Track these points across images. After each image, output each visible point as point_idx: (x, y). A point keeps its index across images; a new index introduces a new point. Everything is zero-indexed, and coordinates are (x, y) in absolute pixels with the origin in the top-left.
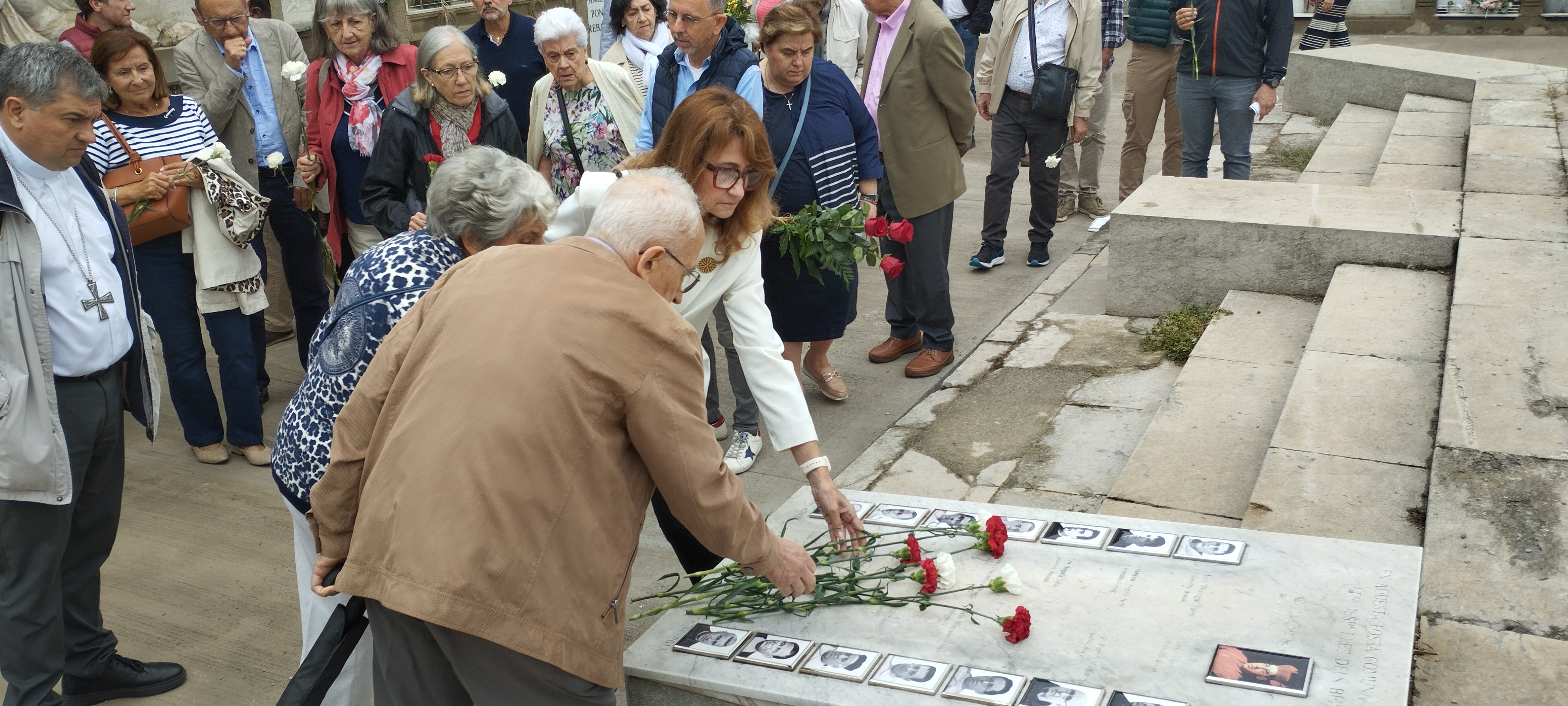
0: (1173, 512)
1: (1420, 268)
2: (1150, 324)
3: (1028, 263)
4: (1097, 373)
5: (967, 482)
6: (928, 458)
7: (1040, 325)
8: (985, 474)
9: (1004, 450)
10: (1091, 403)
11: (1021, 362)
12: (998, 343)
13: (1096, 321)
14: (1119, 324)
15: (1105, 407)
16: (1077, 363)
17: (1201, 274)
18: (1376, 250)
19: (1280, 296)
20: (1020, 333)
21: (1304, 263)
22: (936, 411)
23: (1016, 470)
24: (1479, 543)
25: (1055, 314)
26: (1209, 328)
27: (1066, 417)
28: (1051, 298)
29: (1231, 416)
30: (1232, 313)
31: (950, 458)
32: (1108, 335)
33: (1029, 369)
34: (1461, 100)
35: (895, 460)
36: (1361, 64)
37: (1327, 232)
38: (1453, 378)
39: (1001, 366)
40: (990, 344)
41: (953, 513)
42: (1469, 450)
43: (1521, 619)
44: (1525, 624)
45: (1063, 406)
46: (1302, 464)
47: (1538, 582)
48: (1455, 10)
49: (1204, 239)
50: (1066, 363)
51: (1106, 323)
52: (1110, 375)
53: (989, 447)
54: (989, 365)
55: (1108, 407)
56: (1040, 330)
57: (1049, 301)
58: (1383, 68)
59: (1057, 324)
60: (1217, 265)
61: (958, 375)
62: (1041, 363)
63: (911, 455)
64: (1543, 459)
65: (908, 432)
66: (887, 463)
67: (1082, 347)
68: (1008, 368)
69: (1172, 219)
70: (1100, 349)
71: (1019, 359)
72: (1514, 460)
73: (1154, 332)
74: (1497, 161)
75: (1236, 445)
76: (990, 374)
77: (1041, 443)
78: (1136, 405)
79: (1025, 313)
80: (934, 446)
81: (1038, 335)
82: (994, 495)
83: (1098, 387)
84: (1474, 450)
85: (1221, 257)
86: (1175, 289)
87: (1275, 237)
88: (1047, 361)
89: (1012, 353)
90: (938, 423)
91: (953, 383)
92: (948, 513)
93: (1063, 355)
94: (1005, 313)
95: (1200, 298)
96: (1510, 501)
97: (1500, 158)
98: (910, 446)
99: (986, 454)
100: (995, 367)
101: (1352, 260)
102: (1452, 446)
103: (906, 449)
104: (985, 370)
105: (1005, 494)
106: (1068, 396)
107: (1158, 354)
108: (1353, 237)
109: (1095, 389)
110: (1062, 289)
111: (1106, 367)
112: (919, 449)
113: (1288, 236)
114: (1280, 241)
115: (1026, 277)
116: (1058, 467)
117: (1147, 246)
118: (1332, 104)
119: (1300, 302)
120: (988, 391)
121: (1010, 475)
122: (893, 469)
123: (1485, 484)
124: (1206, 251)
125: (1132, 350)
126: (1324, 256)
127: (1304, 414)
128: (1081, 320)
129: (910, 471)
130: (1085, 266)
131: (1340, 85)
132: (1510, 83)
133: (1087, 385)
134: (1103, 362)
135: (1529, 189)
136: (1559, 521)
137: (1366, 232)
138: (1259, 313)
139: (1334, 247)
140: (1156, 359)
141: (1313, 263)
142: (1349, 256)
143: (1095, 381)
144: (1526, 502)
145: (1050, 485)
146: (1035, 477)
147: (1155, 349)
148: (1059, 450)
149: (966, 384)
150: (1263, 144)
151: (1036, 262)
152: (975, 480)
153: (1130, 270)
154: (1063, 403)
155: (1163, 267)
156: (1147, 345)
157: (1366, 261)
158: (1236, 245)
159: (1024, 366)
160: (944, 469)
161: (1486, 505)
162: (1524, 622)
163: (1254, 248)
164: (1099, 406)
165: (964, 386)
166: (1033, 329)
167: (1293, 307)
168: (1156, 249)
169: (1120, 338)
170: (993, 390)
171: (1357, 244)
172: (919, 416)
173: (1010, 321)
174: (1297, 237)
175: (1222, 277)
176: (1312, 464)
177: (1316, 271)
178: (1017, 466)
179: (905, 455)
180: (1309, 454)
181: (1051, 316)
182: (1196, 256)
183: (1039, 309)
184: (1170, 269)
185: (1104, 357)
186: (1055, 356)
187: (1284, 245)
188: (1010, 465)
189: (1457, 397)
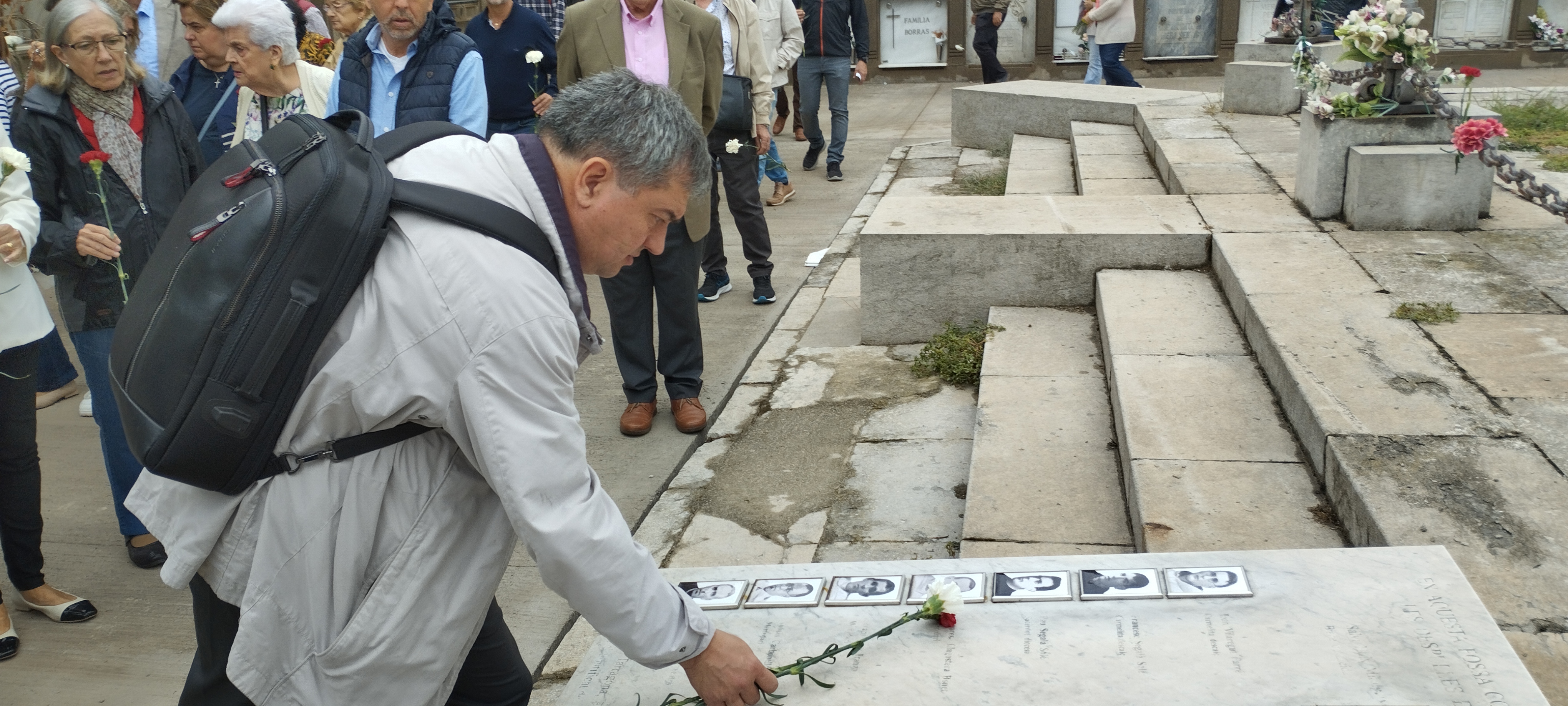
0: (1043, 546)
1: (1177, 268)
2: (915, 351)
3: (755, 300)
4: (879, 405)
5: (778, 542)
6: (723, 520)
7: (795, 362)
8: (796, 530)
9: (807, 500)
10: (885, 438)
11: (789, 402)
12: (755, 384)
13: (854, 353)
14: (879, 352)
15: (901, 440)
16: (850, 397)
17: (960, 293)
18: (1133, 253)
19: (1043, 309)
20: (776, 372)
21: (1063, 272)
22: (712, 465)
23: (829, 521)
24: (1444, 534)
25: (807, 348)
26: (987, 345)
27: (861, 454)
28: (796, 333)
29: (1053, 433)
30: (1004, 329)
31: (748, 517)
32: (871, 365)
33: (801, 408)
34: (1123, 124)
35: (684, 528)
36: (1025, 96)
37: (1084, 238)
38: (1296, 364)
39: (768, 408)
40: (747, 387)
41: (861, 579)
42: (1362, 436)
43: (1549, 616)
44: (1556, 622)
45: (855, 445)
46: (1177, 473)
47: (1534, 570)
48: (1069, 57)
49: (959, 255)
50: (839, 398)
51: (865, 353)
52: (892, 406)
53: (789, 499)
54: (754, 410)
55: (905, 440)
56: (797, 367)
57: (795, 337)
58: (1046, 98)
59: (812, 359)
60: (975, 281)
61: (722, 424)
62: (812, 401)
63: (701, 520)
64: (1440, 436)
65: (688, 493)
66: (675, 532)
67: (850, 380)
68: (777, 410)
69: (926, 235)
70: (870, 380)
71: (782, 399)
72: (1417, 442)
73: (923, 357)
74: (1200, 168)
75: (1073, 463)
76: (759, 419)
77: (846, 488)
78: (934, 435)
79: (775, 348)
80: (725, 506)
81: (797, 372)
82: (816, 554)
83: (884, 420)
84: (1368, 435)
85: (979, 273)
86: (933, 311)
87: (1032, 247)
88: (818, 398)
89: (776, 393)
90: (719, 479)
91: (720, 433)
92: (853, 580)
93: (832, 390)
94: (749, 353)
95: (960, 317)
96: (1442, 485)
97: (1200, 165)
98: (696, 509)
99: (788, 507)
100: (761, 411)
101: (1110, 264)
102: (1344, 433)
103: (693, 513)
104: (751, 415)
105: (826, 550)
106: (855, 432)
107: (933, 380)
108: (1110, 241)
109: (882, 422)
110: (804, 323)
111: (884, 398)
112: (709, 512)
113: (1046, 245)
114: (1038, 250)
115: (756, 316)
116: (877, 511)
117: (901, 267)
118: (1000, 136)
119: (1064, 313)
120: (764, 437)
121: (825, 529)
122: (686, 537)
123: (1405, 470)
124: (963, 267)
125: (904, 378)
126: (1083, 264)
127: (1148, 420)
128: (837, 353)
129: (706, 539)
130: (820, 299)
131: (1006, 117)
132: (1167, 105)
133: (871, 419)
134: (879, 394)
135: (1244, 189)
136: (1505, 500)
137: (1122, 235)
138: (1030, 326)
139: (1092, 254)
140: (933, 384)
141: (1073, 271)
142: (1108, 261)
143: (879, 414)
144: (1458, 483)
145: (875, 533)
146: (855, 527)
147: (929, 375)
148: (869, 493)
149: (735, 432)
150: (947, 175)
151: (763, 297)
152: (787, 539)
153: (884, 294)
154: (853, 441)
155: (919, 288)
156: (919, 371)
157: (1124, 266)
158: (994, 258)
159: (794, 407)
160: (746, 532)
161: (1421, 492)
162: (1553, 619)
163: (1012, 261)
164: (894, 440)
165: (733, 435)
166: (790, 367)
167: (1060, 319)
168: (911, 269)
169: (886, 367)
170: (769, 436)
171: (1114, 249)
172: (693, 474)
173: (761, 361)
174: (1055, 244)
175: (981, 293)
176: (1185, 472)
177: (1076, 279)
178: (829, 517)
179: (694, 520)
180: (1176, 462)
181: (803, 351)
182: (953, 273)
183: (788, 345)
184: (927, 290)
185: (877, 388)
186: (824, 392)
187: (1043, 255)
188: (820, 517)
189: (1313, 383)
